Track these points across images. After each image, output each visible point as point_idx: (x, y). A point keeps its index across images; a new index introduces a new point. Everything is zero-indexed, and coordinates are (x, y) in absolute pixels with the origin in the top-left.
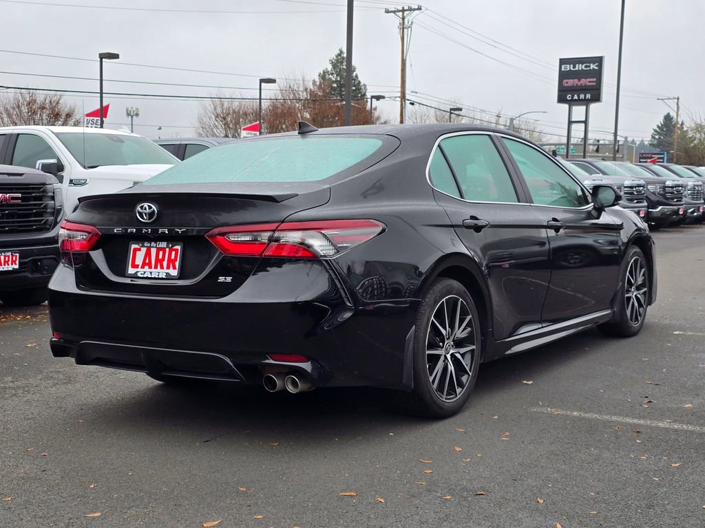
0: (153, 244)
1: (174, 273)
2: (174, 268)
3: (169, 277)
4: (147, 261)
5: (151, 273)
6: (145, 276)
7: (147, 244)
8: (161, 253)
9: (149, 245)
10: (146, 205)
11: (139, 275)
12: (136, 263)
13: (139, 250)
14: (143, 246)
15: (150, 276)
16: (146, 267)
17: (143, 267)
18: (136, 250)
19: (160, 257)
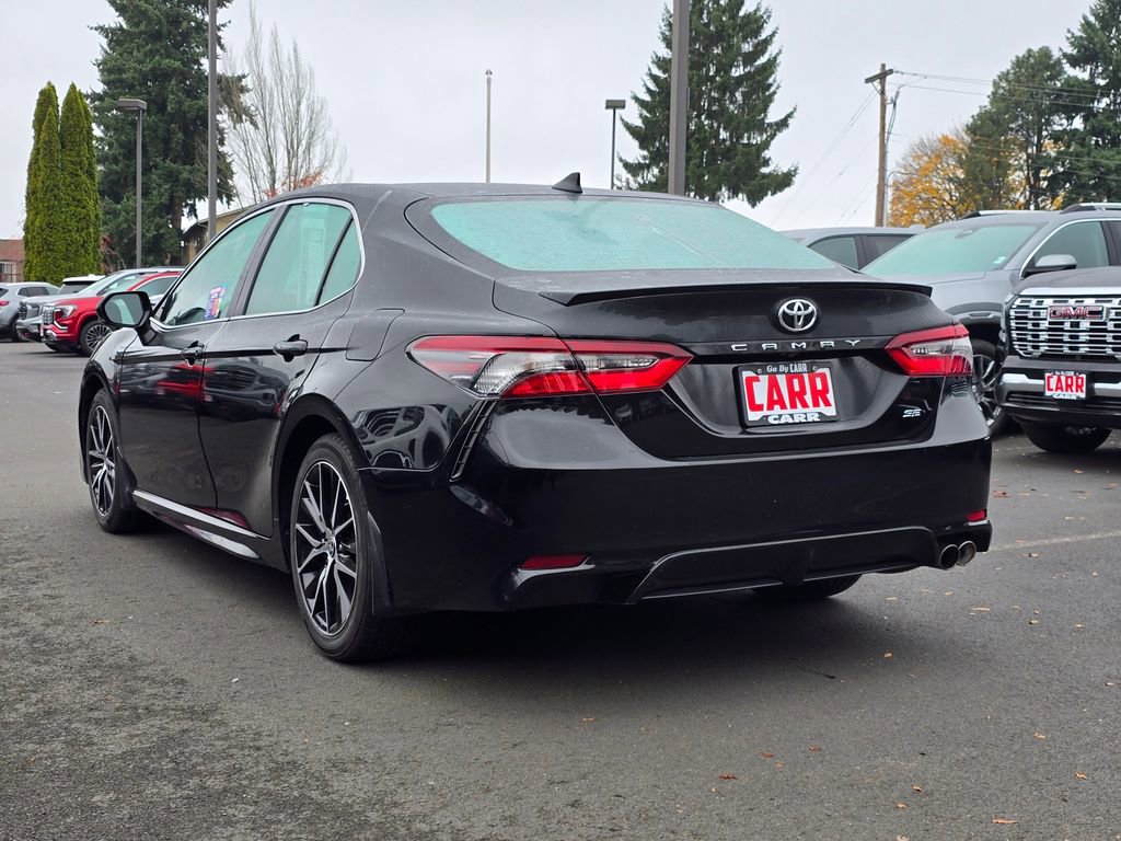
0: (782, 368)
1: (831, 411)
2: (827, 403)
3: (824, 419)
4: (776, 397)
5: (792, 416)
6: (782, 421)
7: (770, 369)
8: (796, 382)
9: (775, 370)
10: (798, 302)
11: (771, 420)
12: (758, 402)
13: (757, 380)
14: (765, 373)
15: (791, 421)
16: (777, 407)
17: (770, 407)
18: (750, 381)
19: (797, 388)
